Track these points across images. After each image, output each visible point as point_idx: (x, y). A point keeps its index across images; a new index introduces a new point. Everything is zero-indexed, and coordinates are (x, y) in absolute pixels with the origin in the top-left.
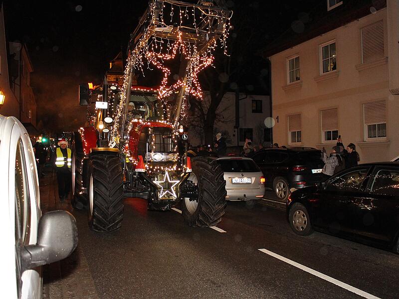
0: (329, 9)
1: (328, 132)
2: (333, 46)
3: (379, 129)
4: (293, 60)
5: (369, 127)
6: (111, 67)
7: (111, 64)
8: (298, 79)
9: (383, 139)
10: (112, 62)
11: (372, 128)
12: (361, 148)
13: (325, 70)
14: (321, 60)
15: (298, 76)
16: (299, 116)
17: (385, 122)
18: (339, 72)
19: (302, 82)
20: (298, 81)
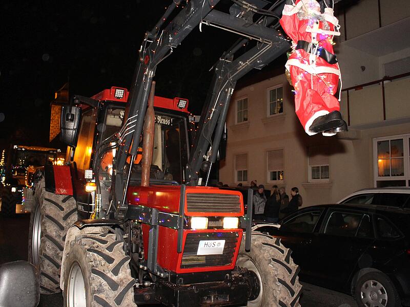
1: (273, 172)
2: (280, 90)
3: (322, 171)
4: (241, 101)
5: (313, 169)
6: (56, 97)
7: (56, 94)
8: (246, 119)
9: (326, 180)
10: (58, 93)
11: (315, 170)
12: (305, 189)
13: (272, 113)
14: (269, 103)
15: (246, 117)
16: (245, 156)
17: (328, 165)
18: (285, 115)
19: (249, 122)
20: (246, 122)
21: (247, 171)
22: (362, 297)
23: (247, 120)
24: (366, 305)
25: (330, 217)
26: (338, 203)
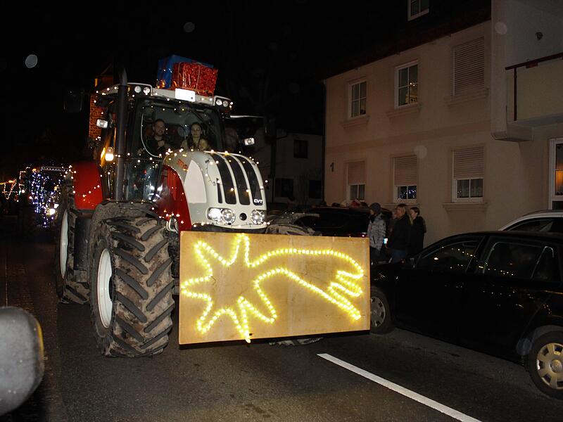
0: (410, 18)
1: (402, 187)
2: (414, 69)
3: (472, 187)
4: (357, 86)
5: (460, 183)
6: (96, 85)
7: (96, 80)
8: (363, 112)
9: (478, 200)
10: (98, 78)
11: (462, 185)
12: (448, 211)
13: (402, 102)
14: (397, 88)
15: (363, 108)
16: (362, 164)
17: (482, 178)
18: (420, 105)
19: (369, 116)
20: (364, 115)
21: (364, 185)
22: (539, 368)
23: (365, 113)
24: (543, 379)
25: (493, 249)
26: (502, 229)
